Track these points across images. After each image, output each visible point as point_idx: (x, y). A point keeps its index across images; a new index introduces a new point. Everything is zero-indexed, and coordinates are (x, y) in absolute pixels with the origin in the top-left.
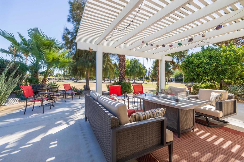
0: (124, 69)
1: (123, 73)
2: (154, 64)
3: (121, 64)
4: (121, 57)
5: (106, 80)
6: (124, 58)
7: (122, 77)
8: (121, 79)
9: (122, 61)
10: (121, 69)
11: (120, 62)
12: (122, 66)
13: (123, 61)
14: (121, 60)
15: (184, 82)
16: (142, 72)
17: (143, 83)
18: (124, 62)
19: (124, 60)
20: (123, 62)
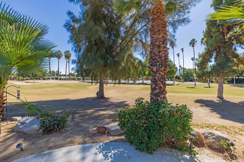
0: (165, 67)
1: (162, 80)
2: (201, 59)
3: (156, 56)
4: (155, 36)
5: (130, 80)
6: (163, 37)
7: (157, 91)
8: (157, 95)
9: (159, 46)
10: (155, 69)
11: (153, 48)
12: (158, 60)
13: (162, 45)
14: (157, 43)
15: (235, 83)
16: (172, 71)
17: (174, 83)
18: (165, 48)
19: (163, 43)
20: (162, 49)
